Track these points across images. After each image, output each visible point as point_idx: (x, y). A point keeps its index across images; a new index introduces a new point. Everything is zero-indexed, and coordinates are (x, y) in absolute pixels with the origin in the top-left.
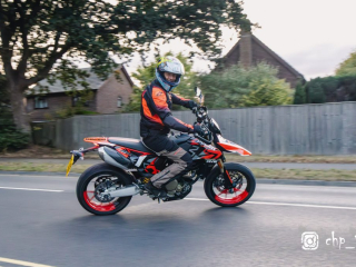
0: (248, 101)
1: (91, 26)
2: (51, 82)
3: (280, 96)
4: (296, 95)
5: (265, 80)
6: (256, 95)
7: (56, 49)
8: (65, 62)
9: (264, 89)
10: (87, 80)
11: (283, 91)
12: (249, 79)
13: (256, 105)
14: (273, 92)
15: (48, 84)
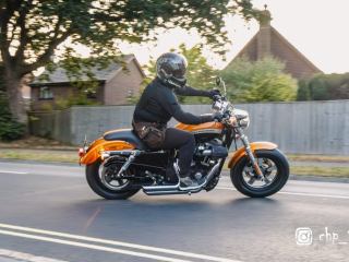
0: (249, 97)
3: (283, 92)
4: (299, 91)
5: (269, 74)
6: (258, 90)
7: (56, 35)
9: (266, 84)
11: (288, 87)
12: (252, 74)
13: (257, 101)
14: (275, 87)
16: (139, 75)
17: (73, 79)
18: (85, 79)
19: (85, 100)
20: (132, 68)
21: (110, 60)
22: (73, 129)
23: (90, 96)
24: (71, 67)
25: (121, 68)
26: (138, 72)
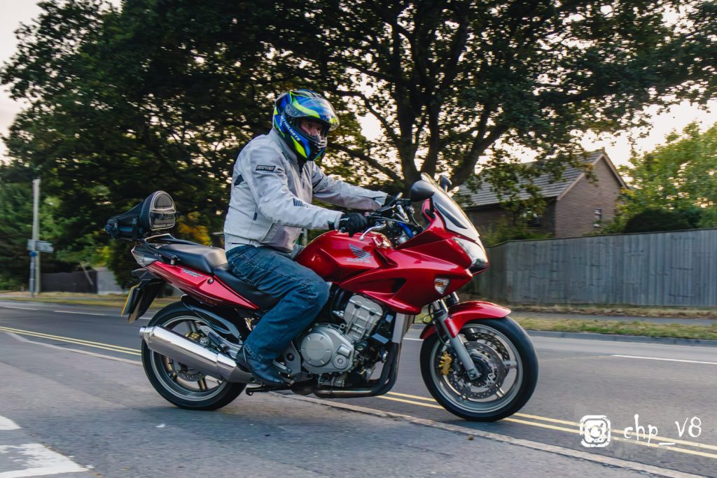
1: (536, 92)
2: (473, 188)
7: (481, 133)
8: (499, 154)
10: (537, 182)
15: (468, 192)
16: (613, 184)
17: (506, 199)
18: (524, 196)
19: (525, 230)
20: (601, 174)
21: (565, 164)
22: (510, 276)
23: (532, 223)
24: (502, 179)
25: (583, 175)
26: (612, 179)
